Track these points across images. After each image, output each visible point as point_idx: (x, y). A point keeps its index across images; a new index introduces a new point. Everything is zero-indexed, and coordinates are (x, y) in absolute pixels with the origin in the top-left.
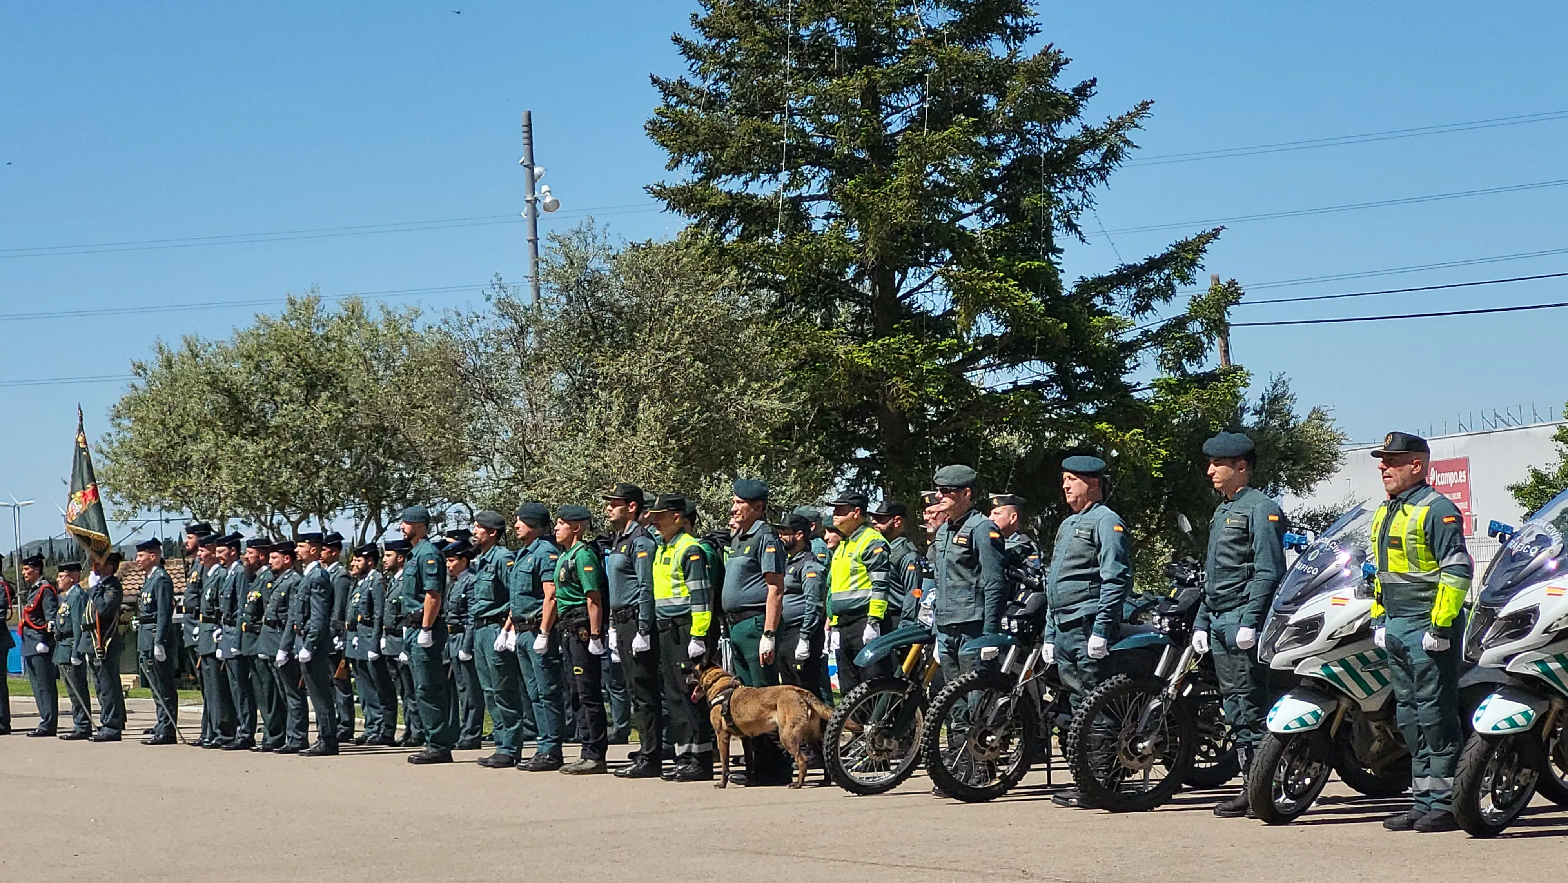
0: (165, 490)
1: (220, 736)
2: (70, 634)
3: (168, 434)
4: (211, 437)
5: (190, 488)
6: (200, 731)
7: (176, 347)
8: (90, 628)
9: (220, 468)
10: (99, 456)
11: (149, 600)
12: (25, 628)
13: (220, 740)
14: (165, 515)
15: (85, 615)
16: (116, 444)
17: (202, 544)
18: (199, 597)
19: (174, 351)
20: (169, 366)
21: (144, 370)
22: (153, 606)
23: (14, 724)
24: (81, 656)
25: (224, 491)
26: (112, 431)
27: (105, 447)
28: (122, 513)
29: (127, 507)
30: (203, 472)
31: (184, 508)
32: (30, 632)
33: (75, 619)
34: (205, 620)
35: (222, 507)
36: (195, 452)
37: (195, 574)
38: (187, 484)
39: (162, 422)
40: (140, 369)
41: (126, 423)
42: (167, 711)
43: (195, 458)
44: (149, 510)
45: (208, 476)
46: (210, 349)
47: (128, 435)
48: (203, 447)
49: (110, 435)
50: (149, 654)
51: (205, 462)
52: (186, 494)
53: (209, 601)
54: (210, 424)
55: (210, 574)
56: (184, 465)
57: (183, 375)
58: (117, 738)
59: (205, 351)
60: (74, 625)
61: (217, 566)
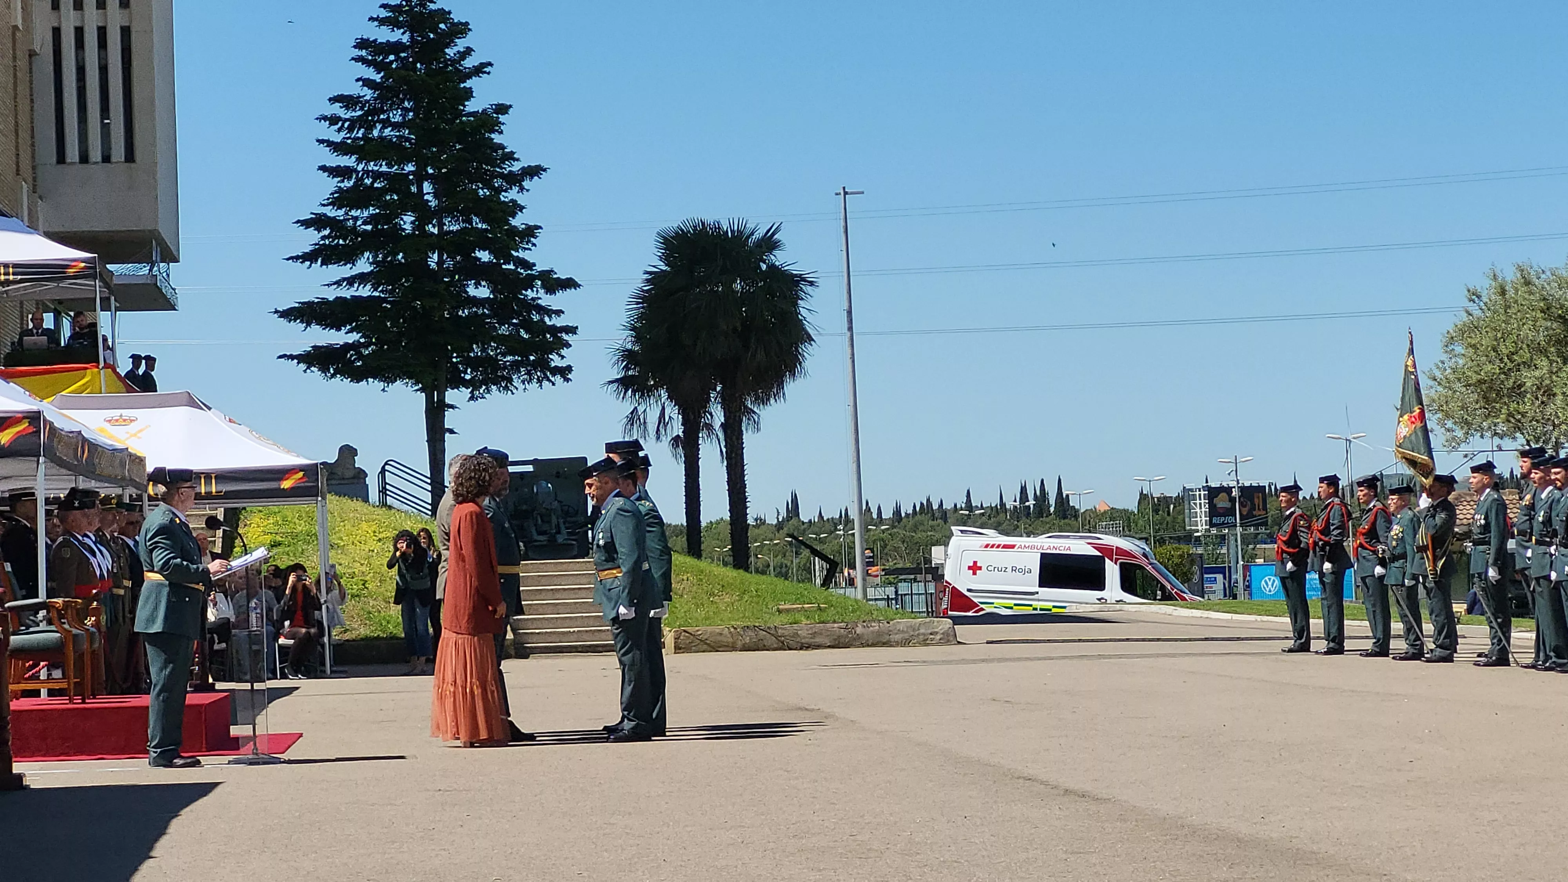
0: (1497, 417)
1: (1554, 659)
2: (1403, 556)
3: (1501, 360)
4: (1545, 363)
5: (1524, 415)
6: (1533, 656)
7: (1510, 276)
8: (1422, 549)
9: (1554, 395)
10: (1432, 383)
11: (1483, 522)
12: (1359, 549)
13: (1554, 662)
14: (1497, 441)
15: (1419, 536)
16: (1449, 371)
17: (1535, 466)
18: (1531, 519)
19: (1508, 279)
20: (1503, 292)
21: (1479, 297)
22: (1486, 528)
23: (1348, 644)
24: (1415, 577)
25: (1558, 417)
26: (1444, 357)
27: (1438, 374)
28: (1454, 438)
29: (1459, 433)
30: (1537, 399)
31: (1518, 435)
32: (1365, 553)
33: (1409, 539)
34: (1538, 542)
35: (1556, 434)
36: (1529, 378)
37: (1528, 497)
38: (1522, 410)
39: (1495, 349)
40: (1474, 295)
41: (1459, 349)
42: (1500, 634)
43: (1528, 384)
44: (1482, 437)
45: (1543, 402)
46: (1543, 276)
47: (1461, 362)
48: (1537, 373)
49: (1443, 363)
50: (1483, 576)
51: (1539, 388)
52: (1519, 421)
53: (1543, 523)
54: (1543, 352)
55: (1543, 496)
56: (1518, 391)
57: (1516, 302)
58: (1449, 659)
59: (1539, 278)
60: (1408, 547)
61: (1551, 488)
